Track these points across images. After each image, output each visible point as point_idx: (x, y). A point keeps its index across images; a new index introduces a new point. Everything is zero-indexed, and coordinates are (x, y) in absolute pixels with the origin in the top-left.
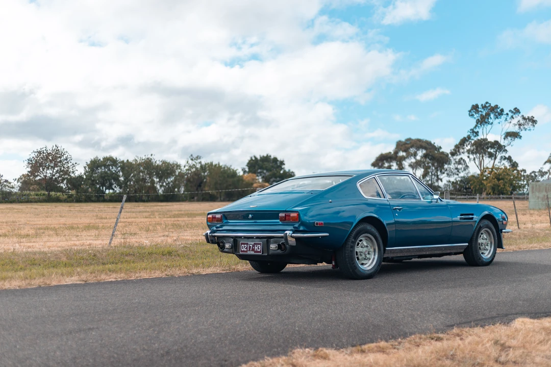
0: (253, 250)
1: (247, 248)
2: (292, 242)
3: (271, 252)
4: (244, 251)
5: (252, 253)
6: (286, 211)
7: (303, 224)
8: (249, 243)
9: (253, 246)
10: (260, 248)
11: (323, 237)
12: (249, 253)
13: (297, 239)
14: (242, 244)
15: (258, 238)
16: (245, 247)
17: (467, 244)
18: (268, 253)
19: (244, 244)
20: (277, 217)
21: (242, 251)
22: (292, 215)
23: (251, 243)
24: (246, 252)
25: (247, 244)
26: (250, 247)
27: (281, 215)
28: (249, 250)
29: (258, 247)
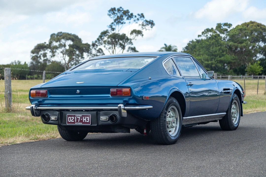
0: (81, 121)
1: (74, 120)
2: (124, 113)
3: (100, 123)
4: (71, 123)
5: (81, 124)
6: (117, 87)
7: (134, 98)
8: (77, 115)
9: (81, 117)
10: (88, 119)
11: (148, 109)
12: (76, 124)
13: (128, 111)
14: (69, 116)
15: (87, 110)
16: (72, 119)
17: (225, 113)
18: (98, 123)
19: (71, 116)
20: (108, 92)
21: (68, 123)
22: (124, 90)
23: (79, 116)
24: (74, 123)
25: (74, 116)
26: (77, 119)
27: (112, 90)
28: (77, 121)
29: (87, 119)
